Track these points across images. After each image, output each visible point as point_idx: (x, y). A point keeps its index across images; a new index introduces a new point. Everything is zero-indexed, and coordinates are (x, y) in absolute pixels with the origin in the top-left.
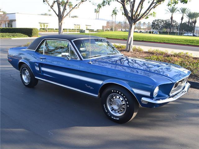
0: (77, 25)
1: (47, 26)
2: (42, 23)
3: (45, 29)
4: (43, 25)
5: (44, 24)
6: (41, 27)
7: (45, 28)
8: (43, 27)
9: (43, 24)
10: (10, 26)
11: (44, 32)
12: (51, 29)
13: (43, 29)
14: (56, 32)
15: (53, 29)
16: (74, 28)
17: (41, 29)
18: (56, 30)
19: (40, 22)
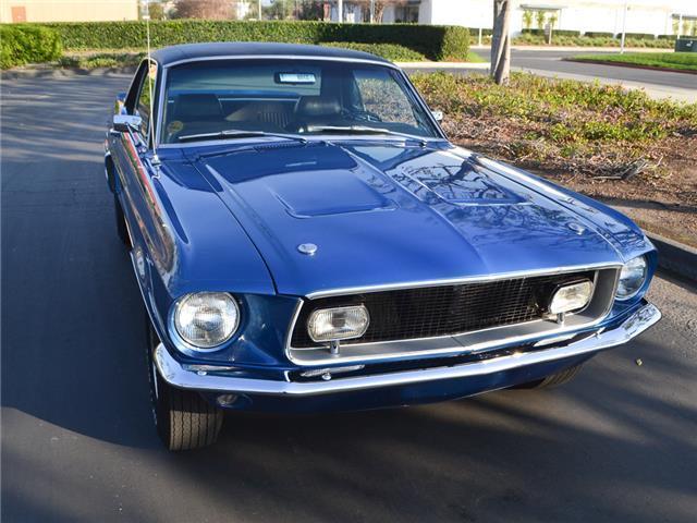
0: (685, 18)
1: (553, 20)
2: (531, 9)
3: (543, 31)
4: (534, 16)
5: (541, 10)
6: (529, 22)
7: (544, 28)
8: (534, 26)
9: (535, 13)
10: (411, 18)
11: (537, 44)
12: (569, 34)
13: (535, 32)
14: (589, 44)
15: (577, 34)
16: (670, 32)
17: (527, 31)
18: (587, 38)
19: (523, 3)
